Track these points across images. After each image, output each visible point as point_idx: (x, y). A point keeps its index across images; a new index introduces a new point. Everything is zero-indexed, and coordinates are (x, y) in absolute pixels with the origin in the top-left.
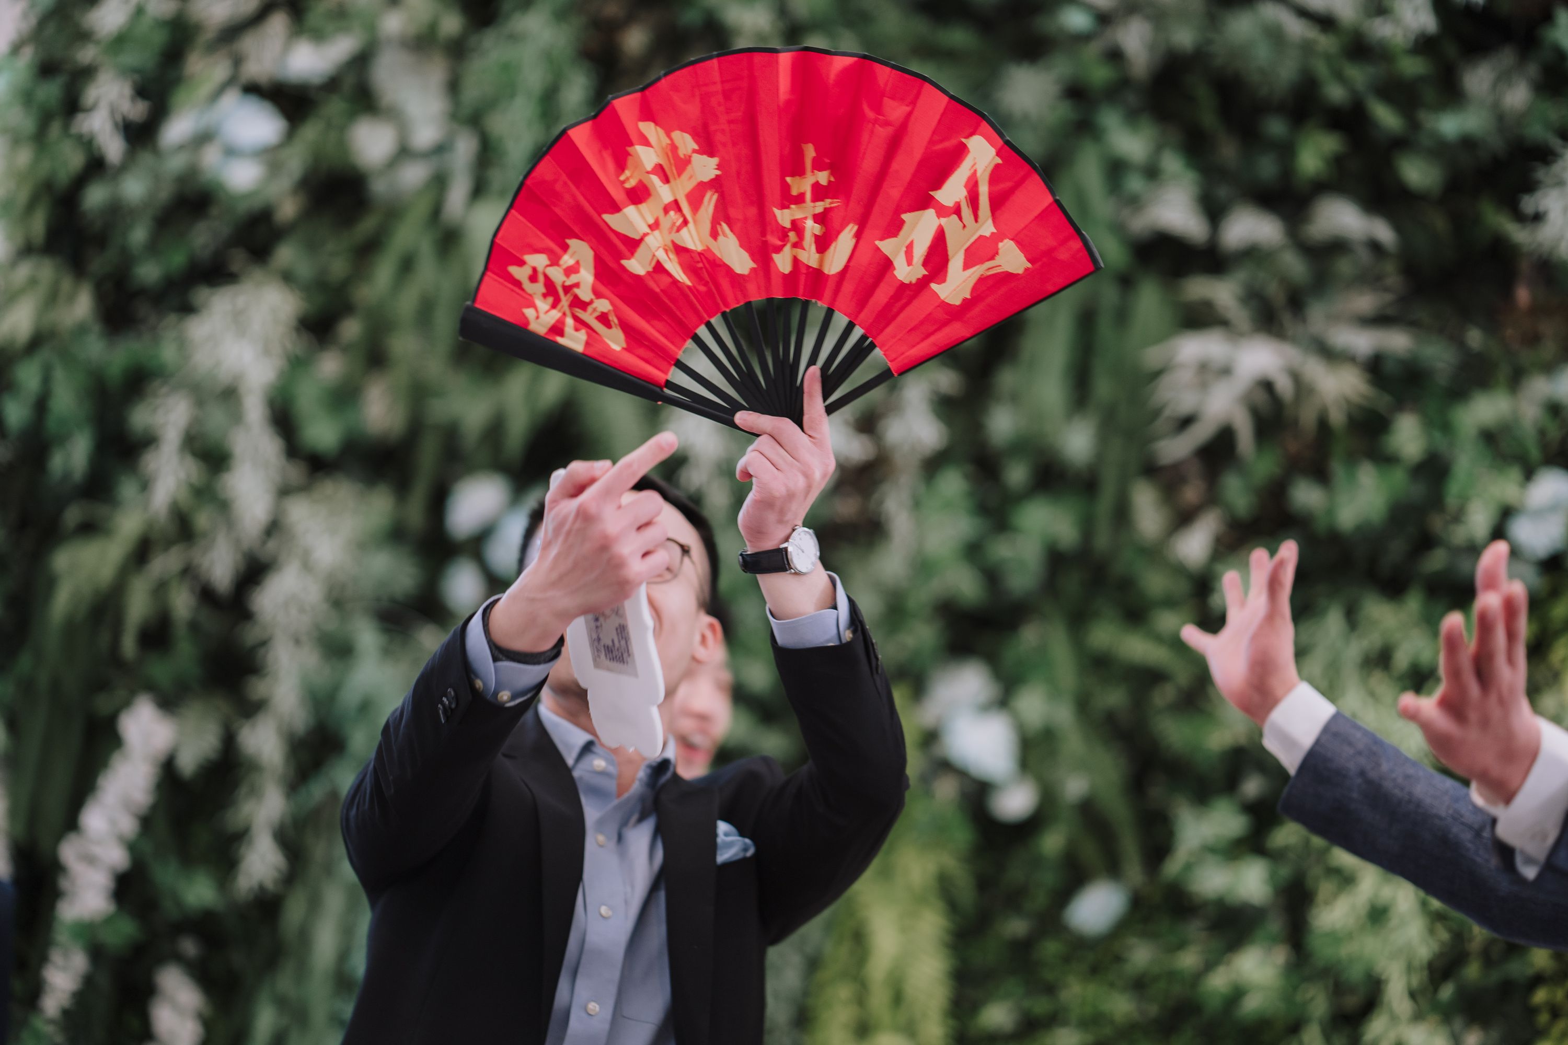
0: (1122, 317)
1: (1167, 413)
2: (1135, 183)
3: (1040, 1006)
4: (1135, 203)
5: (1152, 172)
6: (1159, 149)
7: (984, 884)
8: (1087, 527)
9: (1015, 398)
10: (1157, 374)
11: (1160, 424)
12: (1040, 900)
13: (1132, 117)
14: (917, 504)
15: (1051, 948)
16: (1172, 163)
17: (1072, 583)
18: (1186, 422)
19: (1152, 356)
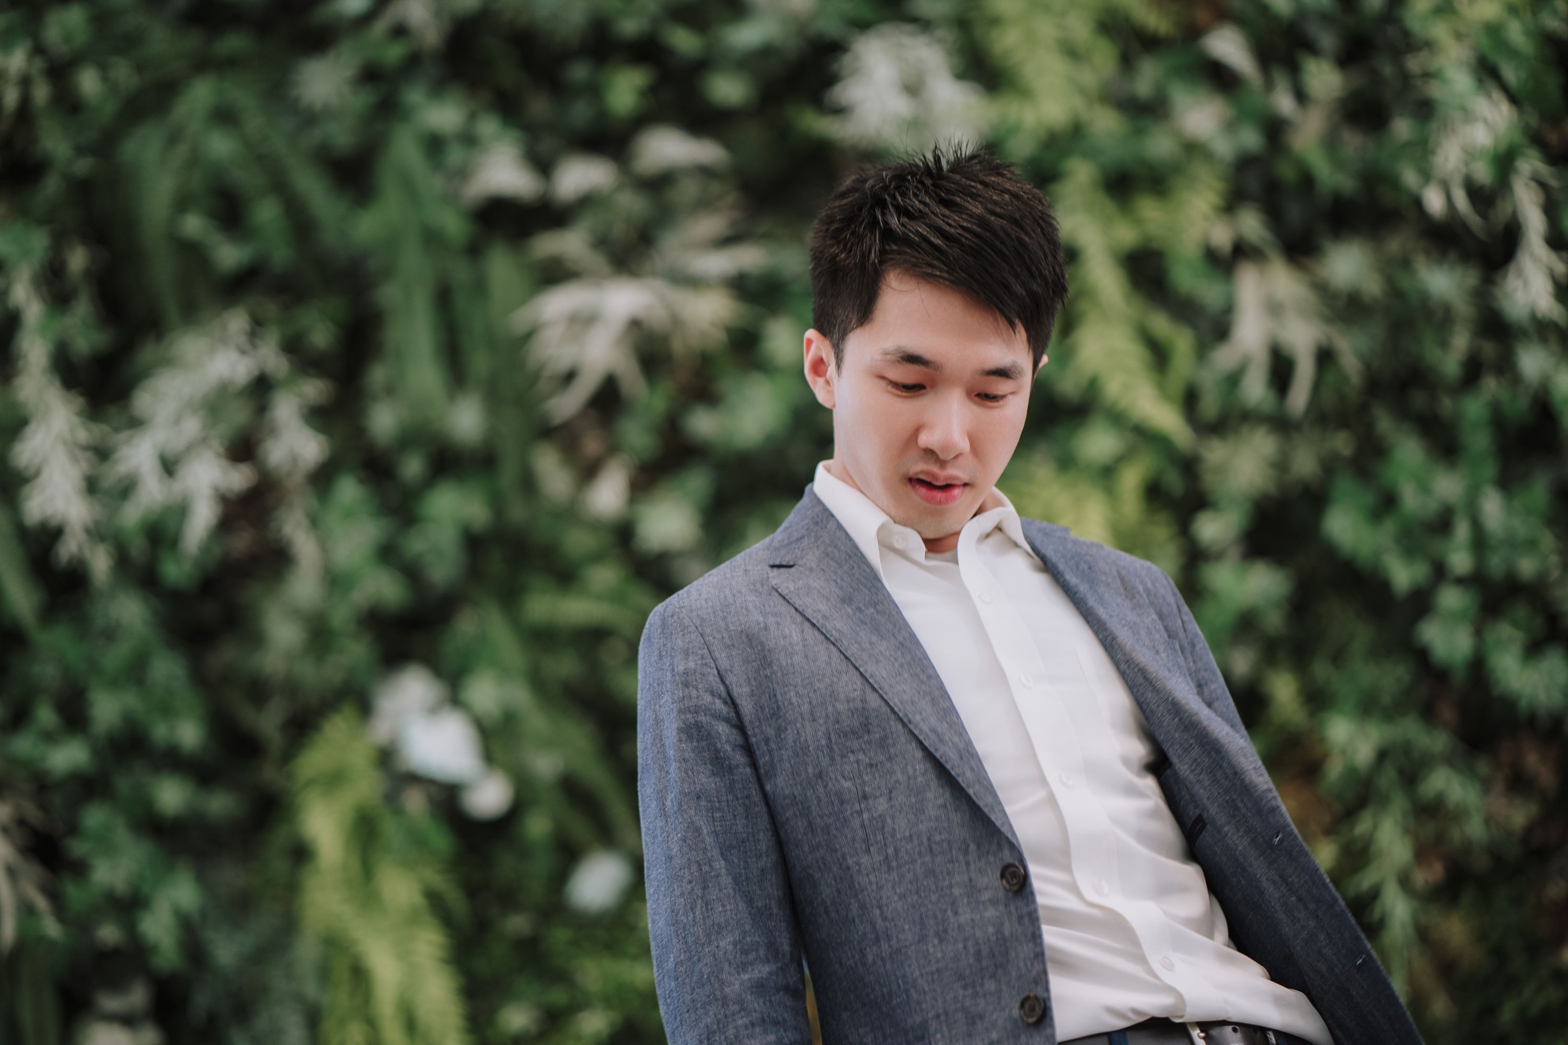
0: (480, 288)
1: (547, 373)
2: (455, 155)
3: (558, 996)
4: (463, 174)
5: (469, 140)
6: (472, 116)
7: (472, 890)
8: (497, 503)
9: (391, 391)
10: (528, 336)
11: (543, 385)
12: (536, 889)
13: (438, 89)
14: (314, 522)
15: (560, 936)
16: (488, 126)
17: (496, 563)
18: (569, 377)
19: (520, 319)
